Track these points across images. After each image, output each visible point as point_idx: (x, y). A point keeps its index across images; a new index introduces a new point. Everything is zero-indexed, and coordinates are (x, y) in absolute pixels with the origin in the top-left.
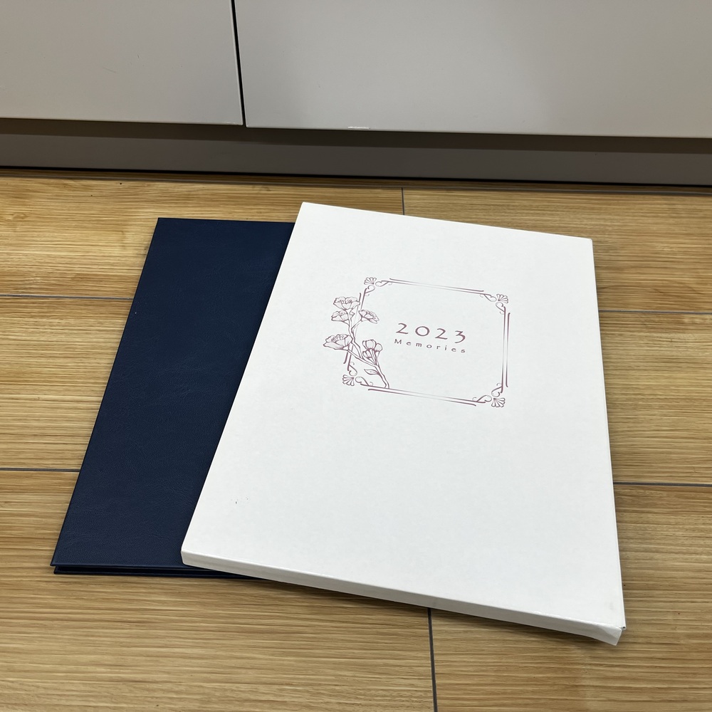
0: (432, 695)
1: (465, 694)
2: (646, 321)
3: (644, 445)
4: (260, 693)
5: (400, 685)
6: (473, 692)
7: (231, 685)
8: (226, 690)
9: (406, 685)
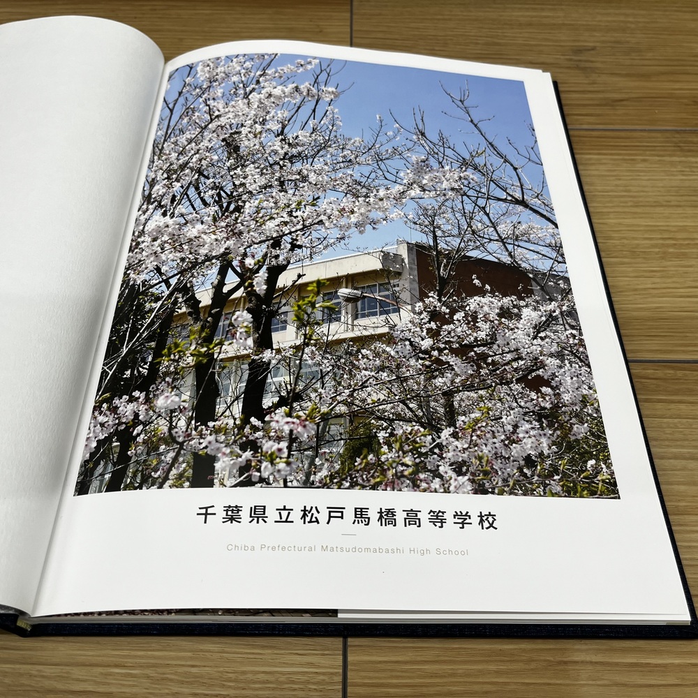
0: (340, 679)
1: (392, 677)
2: (680, 142)
3: (675, 307)
4: (73, 679)
5: (292, 665)
6: (404, 674)
7: (29, 667)
8: (21, 675)
9: (301, 665)
